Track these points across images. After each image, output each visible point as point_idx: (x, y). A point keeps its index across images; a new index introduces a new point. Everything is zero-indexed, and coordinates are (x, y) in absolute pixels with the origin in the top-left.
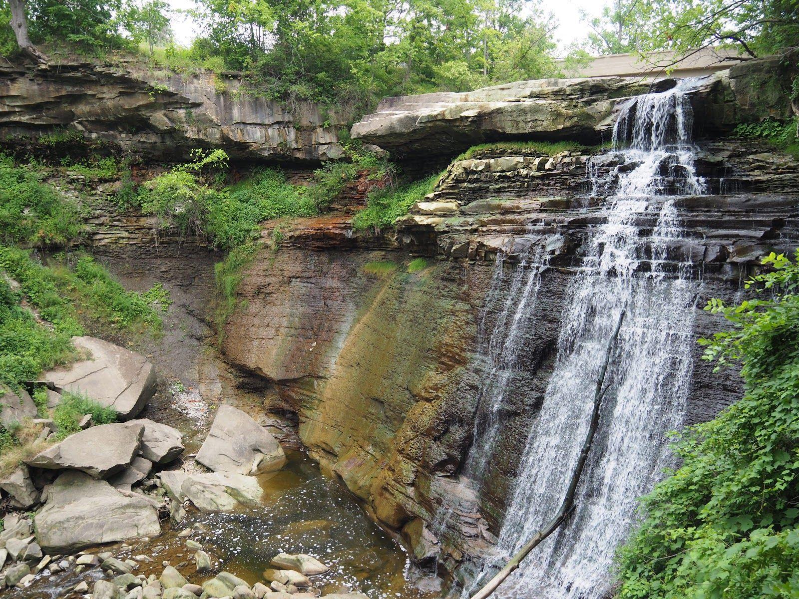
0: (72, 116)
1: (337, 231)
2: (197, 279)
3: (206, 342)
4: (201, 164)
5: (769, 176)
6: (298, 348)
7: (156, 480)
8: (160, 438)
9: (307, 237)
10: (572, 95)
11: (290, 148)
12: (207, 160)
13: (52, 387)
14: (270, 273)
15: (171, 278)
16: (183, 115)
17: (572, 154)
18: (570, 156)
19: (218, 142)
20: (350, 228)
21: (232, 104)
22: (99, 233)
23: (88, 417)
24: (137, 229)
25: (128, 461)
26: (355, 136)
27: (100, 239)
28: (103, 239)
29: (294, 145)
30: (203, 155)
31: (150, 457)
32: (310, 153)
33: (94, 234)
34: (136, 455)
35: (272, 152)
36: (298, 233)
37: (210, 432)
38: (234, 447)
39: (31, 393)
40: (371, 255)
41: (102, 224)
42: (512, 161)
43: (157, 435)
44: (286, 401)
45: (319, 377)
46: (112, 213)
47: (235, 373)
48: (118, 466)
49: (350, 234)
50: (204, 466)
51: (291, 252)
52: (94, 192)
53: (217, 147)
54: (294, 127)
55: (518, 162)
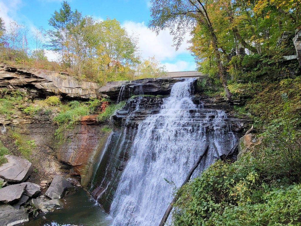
0: (9, 84)
1: (94, 119)
5: (210, 104)
8: (33, 188)
9: (84, 121)
10: (160, 82)
11: (80, 95)
16: (46, 84)
19: (58, 93)
21: (62, 81)
23: (6, 183)
25: (20, 197)
26: (100, 92)
27: (16, 122)
31: (28, 195)
32: (86, 96)
34: (23, 195)
35: (74, 96)
37: (50, 185)
41: (17, 118)
42: (144, 100)
44: (77, 172)
45: (87, 164)
47: (60, 164)
48: (16, 199)
49: (98, 120)
54: (82, 89)
55: (145, 100)
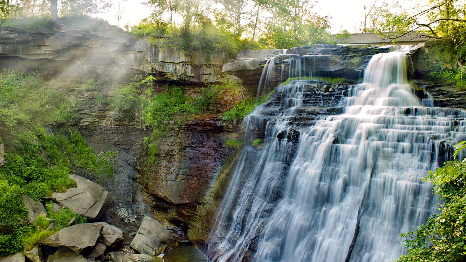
0: (75, 56)
1: (212, 122)
2: (133, 146)
3: (137, 181)
4: (140, 83)
5: (448, 98)
6: (188, 187)
7: (108, 256)
8: (111, 233)
9: (196, 125)
10: (343, 52)
11: (188, 76)
12: (144, 81)
13: (55, 201)
14: (174, 144)
15: (120, 145)
16: (133, 57)
17: (344, 84)
18: (342, 85)
19: (150, 72)
20: (220, 120)
21: (158, 51)
22: (83, 119)
23: (74, 219)
24: (103, 117)
25: (94, 245)
26: (225, 71)
27: (83, 122)
28: (85, 122)
29: (190, 75)
30: (142, 79)
31: (105, 243)
32: (199, 79)
33: (81, 119)
34: (98, 242)
35: (178, 78)
36: (190, 122)
37: (138, 231)
38: (152, 240)
39: (44, 204)
40: (231, 136)
41: (86, 114)
42: (311, 86)
43: (110, 231)
44: (181, 217)
45: (200, 204)
46: (91, 108)
47: (152, 199)
48: (89, 247)
49: (219, 123)
50: (134, 250)
51: (186, 132)
52: (82, 97)
53: (150, 74)
54: (191, 65)
55: (314, 87)
